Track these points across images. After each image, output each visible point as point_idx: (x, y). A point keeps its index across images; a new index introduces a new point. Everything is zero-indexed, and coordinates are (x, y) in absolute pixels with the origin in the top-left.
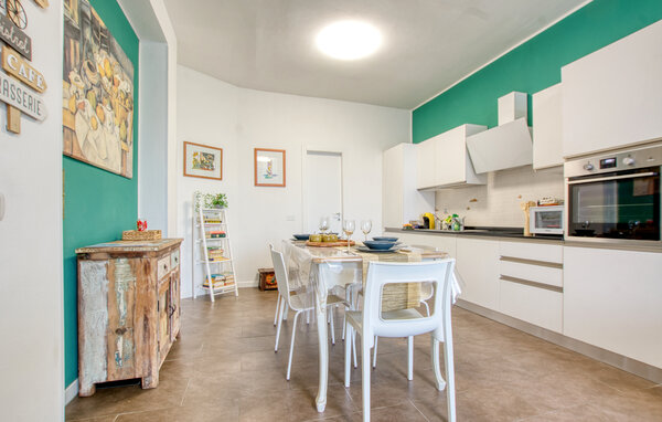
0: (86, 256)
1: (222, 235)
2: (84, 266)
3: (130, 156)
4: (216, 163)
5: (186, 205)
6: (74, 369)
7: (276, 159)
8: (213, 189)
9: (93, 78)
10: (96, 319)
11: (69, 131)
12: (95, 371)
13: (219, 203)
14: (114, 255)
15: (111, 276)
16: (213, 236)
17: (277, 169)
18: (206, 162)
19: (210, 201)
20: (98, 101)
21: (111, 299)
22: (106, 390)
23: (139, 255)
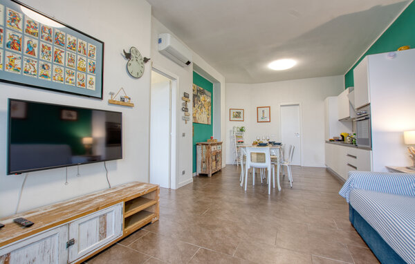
0: (197, 144)
1: (242, 142)
2: (198, 146)
3: (210, 119)
4: (241, 115)
5: (231, 131)
6: (195, 170)
7: (267, 110)
8: (240, 125)
9: (200, 103)
10: (199, 159)
11: (194, 118)
12: (199, 171)
13: (242, 130)
14: (203, 144)
15: (202, 149)
16: (239, 142)
17: (266, 114)
18: (238, 115)
19: (238, 130)
20: (201, 108)
21: (202, 154)
22: (203, 176)
23: (207, 145)
